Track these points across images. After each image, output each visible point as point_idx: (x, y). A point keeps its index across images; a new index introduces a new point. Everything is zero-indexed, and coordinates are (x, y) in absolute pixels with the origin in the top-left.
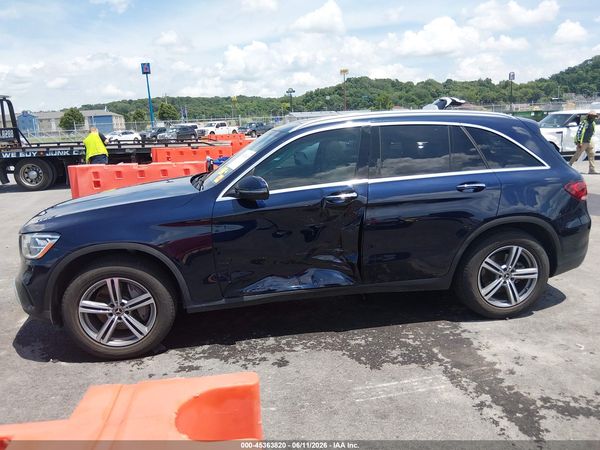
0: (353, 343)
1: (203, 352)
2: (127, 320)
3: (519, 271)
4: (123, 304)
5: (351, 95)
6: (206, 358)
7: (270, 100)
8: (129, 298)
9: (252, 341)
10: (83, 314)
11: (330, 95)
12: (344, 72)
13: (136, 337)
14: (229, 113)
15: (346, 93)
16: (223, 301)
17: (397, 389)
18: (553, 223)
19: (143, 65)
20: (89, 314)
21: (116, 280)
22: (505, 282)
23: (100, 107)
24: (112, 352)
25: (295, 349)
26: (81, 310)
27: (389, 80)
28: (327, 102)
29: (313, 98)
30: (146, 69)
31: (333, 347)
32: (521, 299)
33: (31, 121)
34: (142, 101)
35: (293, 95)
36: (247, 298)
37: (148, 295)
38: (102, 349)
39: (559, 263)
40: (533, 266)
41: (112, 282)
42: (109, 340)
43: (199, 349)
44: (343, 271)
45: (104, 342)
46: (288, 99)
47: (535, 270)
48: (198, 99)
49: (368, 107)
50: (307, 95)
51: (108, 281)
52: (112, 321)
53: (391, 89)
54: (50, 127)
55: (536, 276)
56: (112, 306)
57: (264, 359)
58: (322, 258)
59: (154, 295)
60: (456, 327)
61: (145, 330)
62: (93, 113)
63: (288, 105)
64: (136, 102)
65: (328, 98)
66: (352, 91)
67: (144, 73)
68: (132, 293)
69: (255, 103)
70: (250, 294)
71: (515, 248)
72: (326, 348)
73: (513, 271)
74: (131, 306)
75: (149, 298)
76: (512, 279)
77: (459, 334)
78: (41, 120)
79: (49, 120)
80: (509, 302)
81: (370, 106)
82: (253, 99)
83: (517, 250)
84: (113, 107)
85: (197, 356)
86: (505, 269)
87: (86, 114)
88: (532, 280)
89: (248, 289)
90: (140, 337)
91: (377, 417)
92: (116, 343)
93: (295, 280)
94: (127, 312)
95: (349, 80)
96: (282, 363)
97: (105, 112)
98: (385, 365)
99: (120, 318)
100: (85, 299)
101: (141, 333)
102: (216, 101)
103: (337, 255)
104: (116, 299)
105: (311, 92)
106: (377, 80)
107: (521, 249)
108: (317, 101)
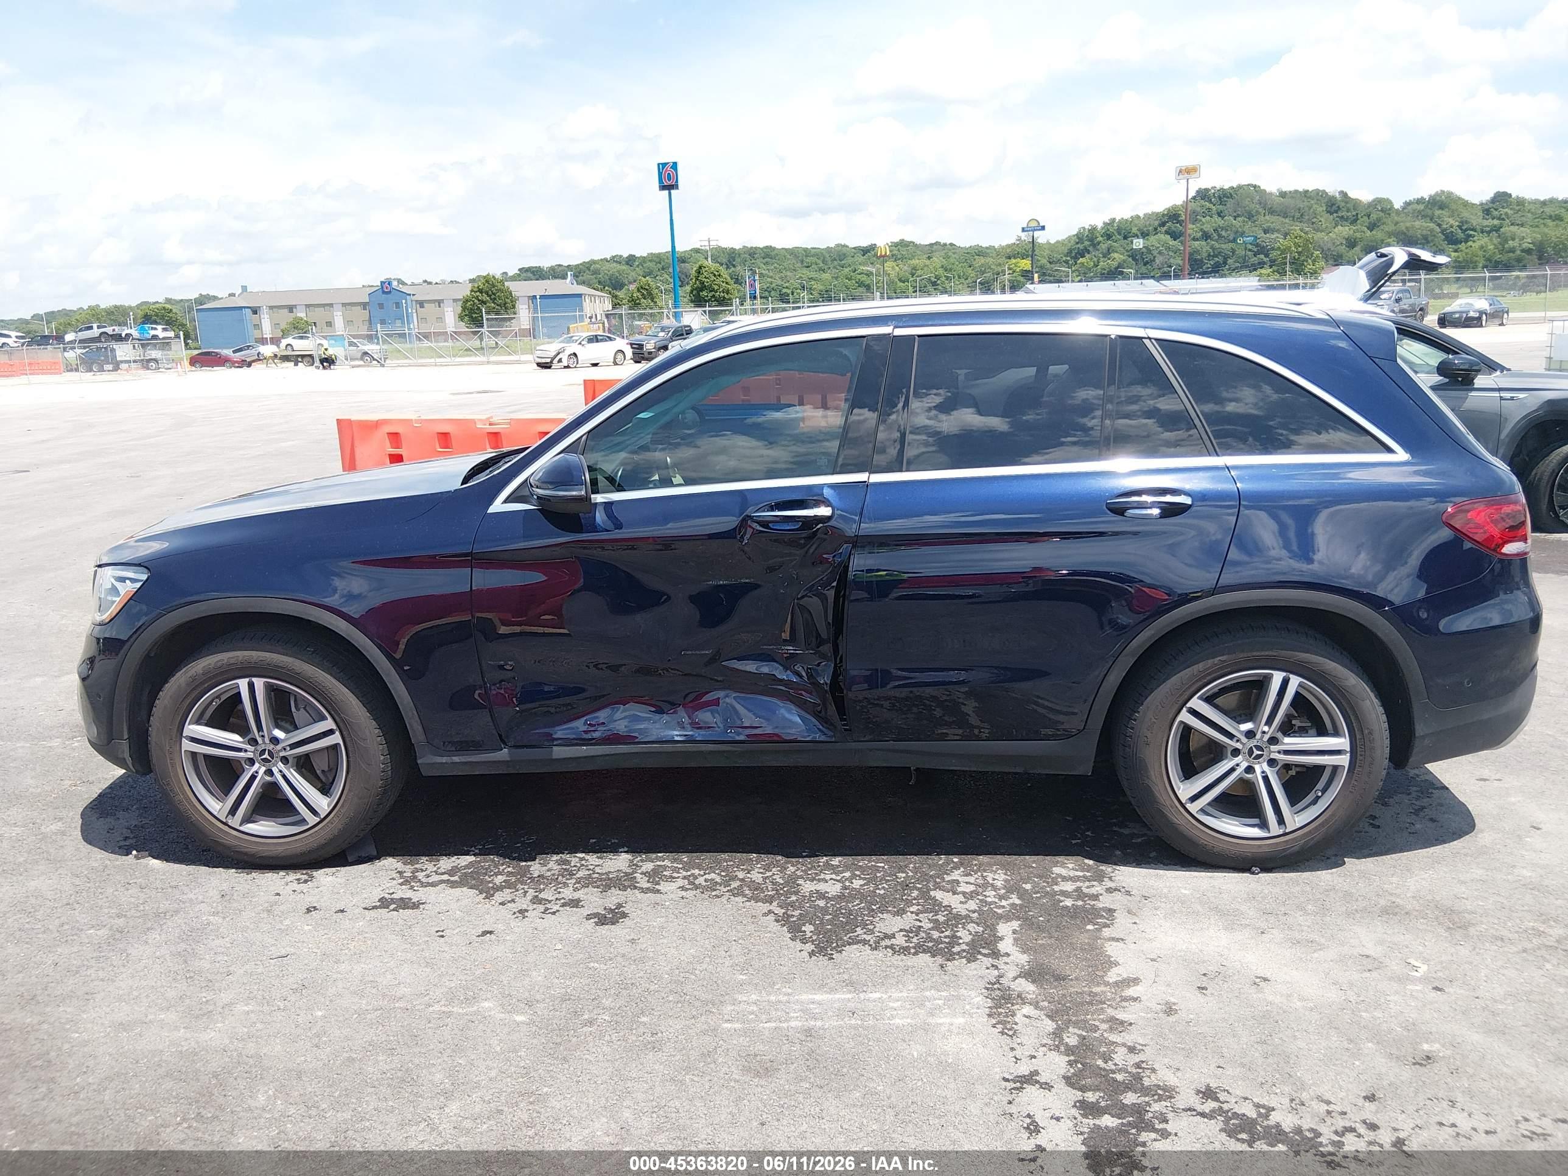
0: (807, 887)
1: (452, 872)
2: (284, 777)
3: (1291, 742)
4: (275, 741)
5: (1206, 236)
6: (453, 885)
7: (980, 252)
8: (291, 726)
9: (575, 859)
10: (194, 755)
11: (1144, 235)
12: (1188, 172)
13: (303, 821)
14: (868, 288)
15: (1191, 229)
16: (504, 754)
17: (840, 1014)
18: (1402, 615)
19: (662, 166)
20: (206, 757)
21: (259, 683)
22: (1250, 769)
23: (557, 273)
24: (253, 849)
25: (663, 886)
26: (187, 745)
27: (1319, 195)
28: (1134, 255)
29: (1095, 245)
30: (668, 178)
31: (756, 893)
32: (1296, 820)
33: (398, 305)
34: (657, 258)
35: (1041, 238)
36: (560, 752)
37: (329, 724)
38: (230, 838)
39: (1420, 729)
40: (1336, 733)
41: (251, 686)
42: (247, 819)
43: (446, 863)
44: (801, 704)
45: (235, 821)
46: (1030, 250)
47: (1341, 742)
48: (793, 252)
49: (1253, 268)
50: (1079, 237)
51: (243, 684)
52: (253, 778)
53: (1325, 220)
54: (441, 319)
55: (1344, 760)
56: (253, 742)
57: (575, 903)
58: (750, 667)
59: (343, 726)
60: (1100, 877)
61: (323, 804)
62: (539, 287)
63: (1026, 264)
64: (643, 260)
65: (1138, 243)
66: (1209, 224)
67: (663, 188)
68: (299, 715)
69: (937, 260)
70: (568, 743)
71: (1278, 677)
72: (737, 893)
73: (1273, 740)
74: (293, 746)
75: (331, 732)
76: (1272, 762)
77: (1096, 897)
78: (421, 304)
79: (439, 302)
80: (1264, 825)
81: (1261, 265)
82: (932, 249)
83: (1285, 683)
84: (586, 273)
85: (435, 878)
86: (1250, 734)
87: (520, 289)
88: (1335, 769)
89: (560, 733)
90: (312, 820)
91: (746, 1070)
92: (263, 827)
93: (682, 715)
94: (285, 760)
95: (1203, 194)
96: (612, 917)
97: (567, 286)
98: (852, 952)
99: (269, 772)
100: (198, 722)
101: (314, 812)
102: (838, 256)
103: (788, 662)
104: (260, 728)
105: (1093, 229)
106: (1283, 194)
107: (1295, 681)
108: (1107, 254)
